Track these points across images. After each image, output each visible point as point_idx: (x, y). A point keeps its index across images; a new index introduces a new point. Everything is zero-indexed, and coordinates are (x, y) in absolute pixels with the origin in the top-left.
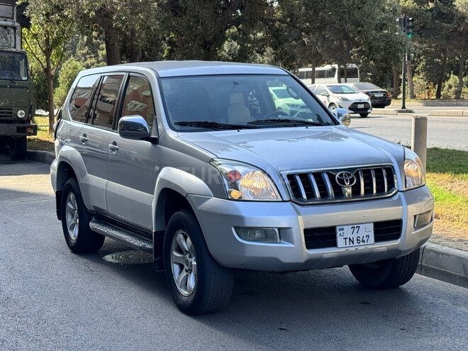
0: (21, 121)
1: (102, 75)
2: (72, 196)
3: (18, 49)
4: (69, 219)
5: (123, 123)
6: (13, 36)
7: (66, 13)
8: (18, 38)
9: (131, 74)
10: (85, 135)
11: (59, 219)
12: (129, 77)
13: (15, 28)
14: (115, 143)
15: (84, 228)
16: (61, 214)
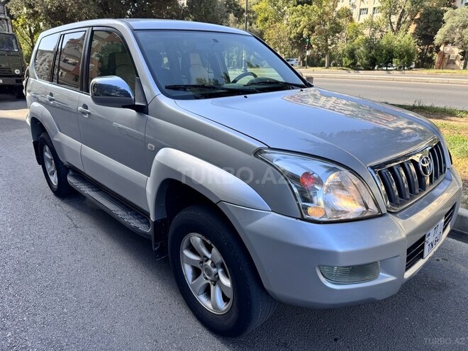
0: (18, 76)
1: (62, 33)
2: (47, 148)
3: (11, 32)
4: (48, 166)
5: (96, 85)
6: (6, 25)
7: (37, 9)
8: (10, 26)
9: (94, 28)
10: (51, 94)
11: (40, 164)
12: (93, 31)
13: (7, 20)
14: (85, 106)
15: (62, 179)
16: (41, 160)
